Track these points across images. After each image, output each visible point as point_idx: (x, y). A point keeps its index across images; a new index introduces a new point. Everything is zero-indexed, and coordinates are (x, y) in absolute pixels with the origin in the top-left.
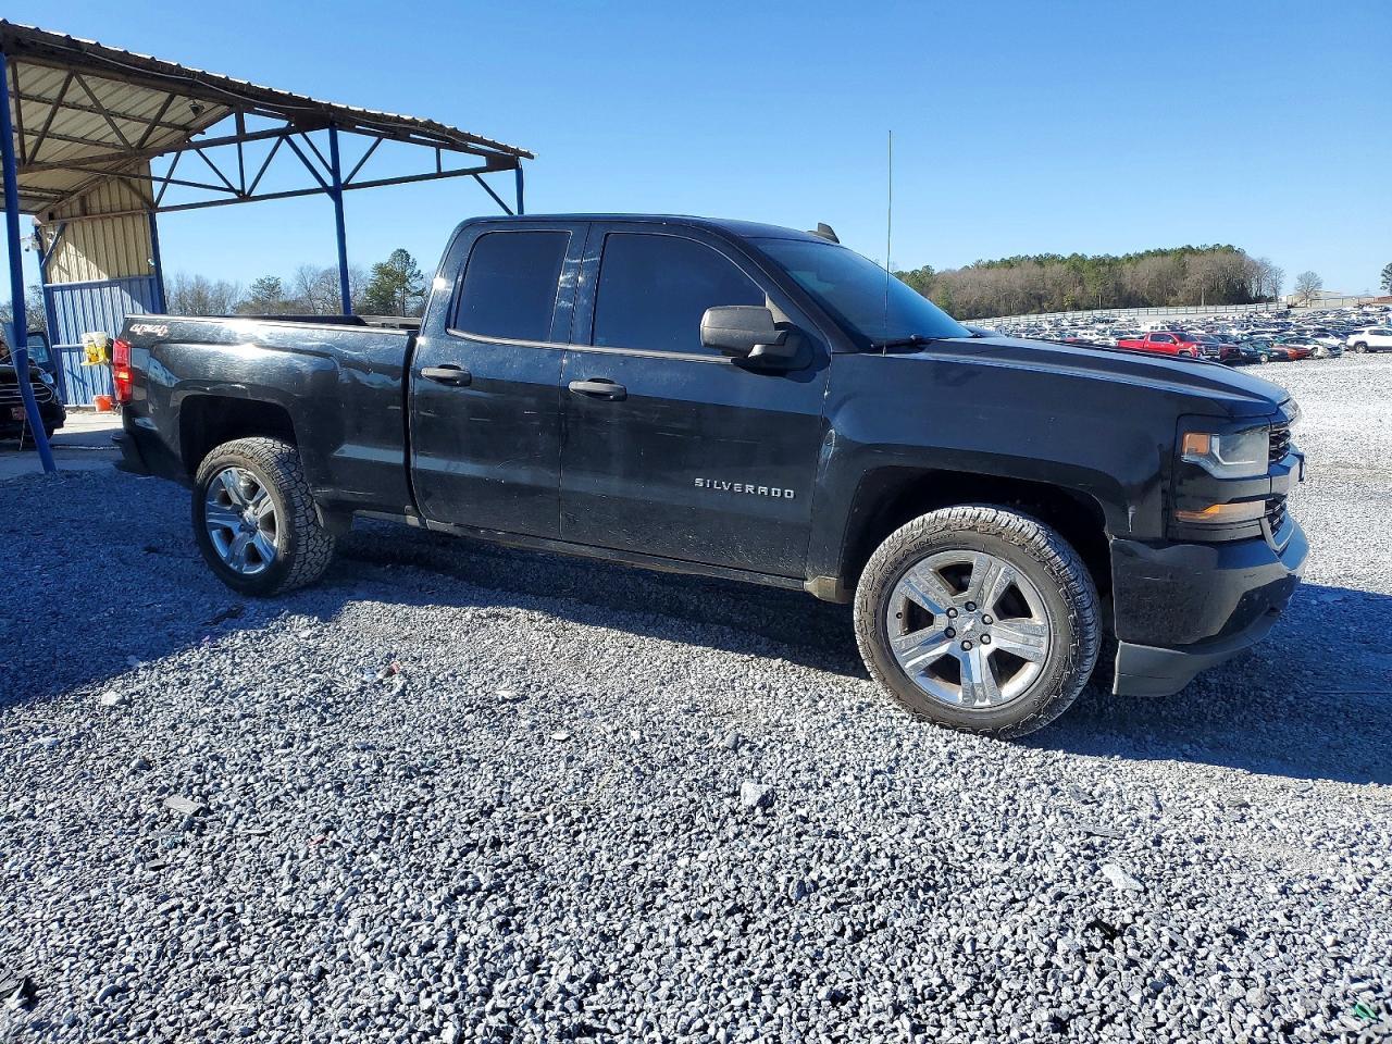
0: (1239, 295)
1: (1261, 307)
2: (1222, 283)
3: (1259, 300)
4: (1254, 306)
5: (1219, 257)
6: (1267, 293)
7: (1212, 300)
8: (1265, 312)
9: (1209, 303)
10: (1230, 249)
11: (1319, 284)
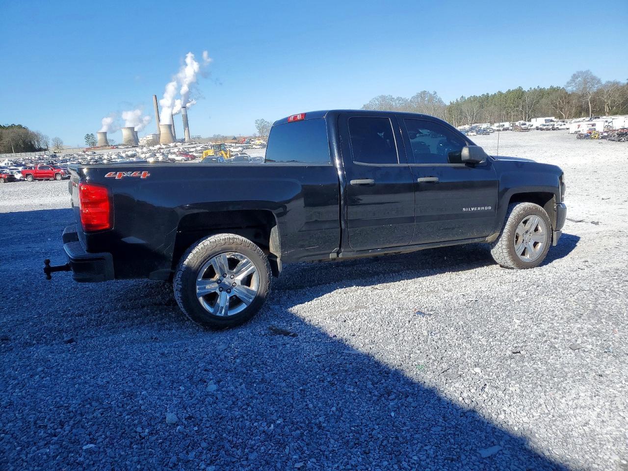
0: (30, 148)
1: (42, 153)
2: (21, 142)
3: (40, 150)
4: (39, 153)
5: (15, 130)
6: (43, 147)
7: (18, 150)
8: (46, 155)
9: (17, 152)
10: (20, 127)
11: (62, 143)
